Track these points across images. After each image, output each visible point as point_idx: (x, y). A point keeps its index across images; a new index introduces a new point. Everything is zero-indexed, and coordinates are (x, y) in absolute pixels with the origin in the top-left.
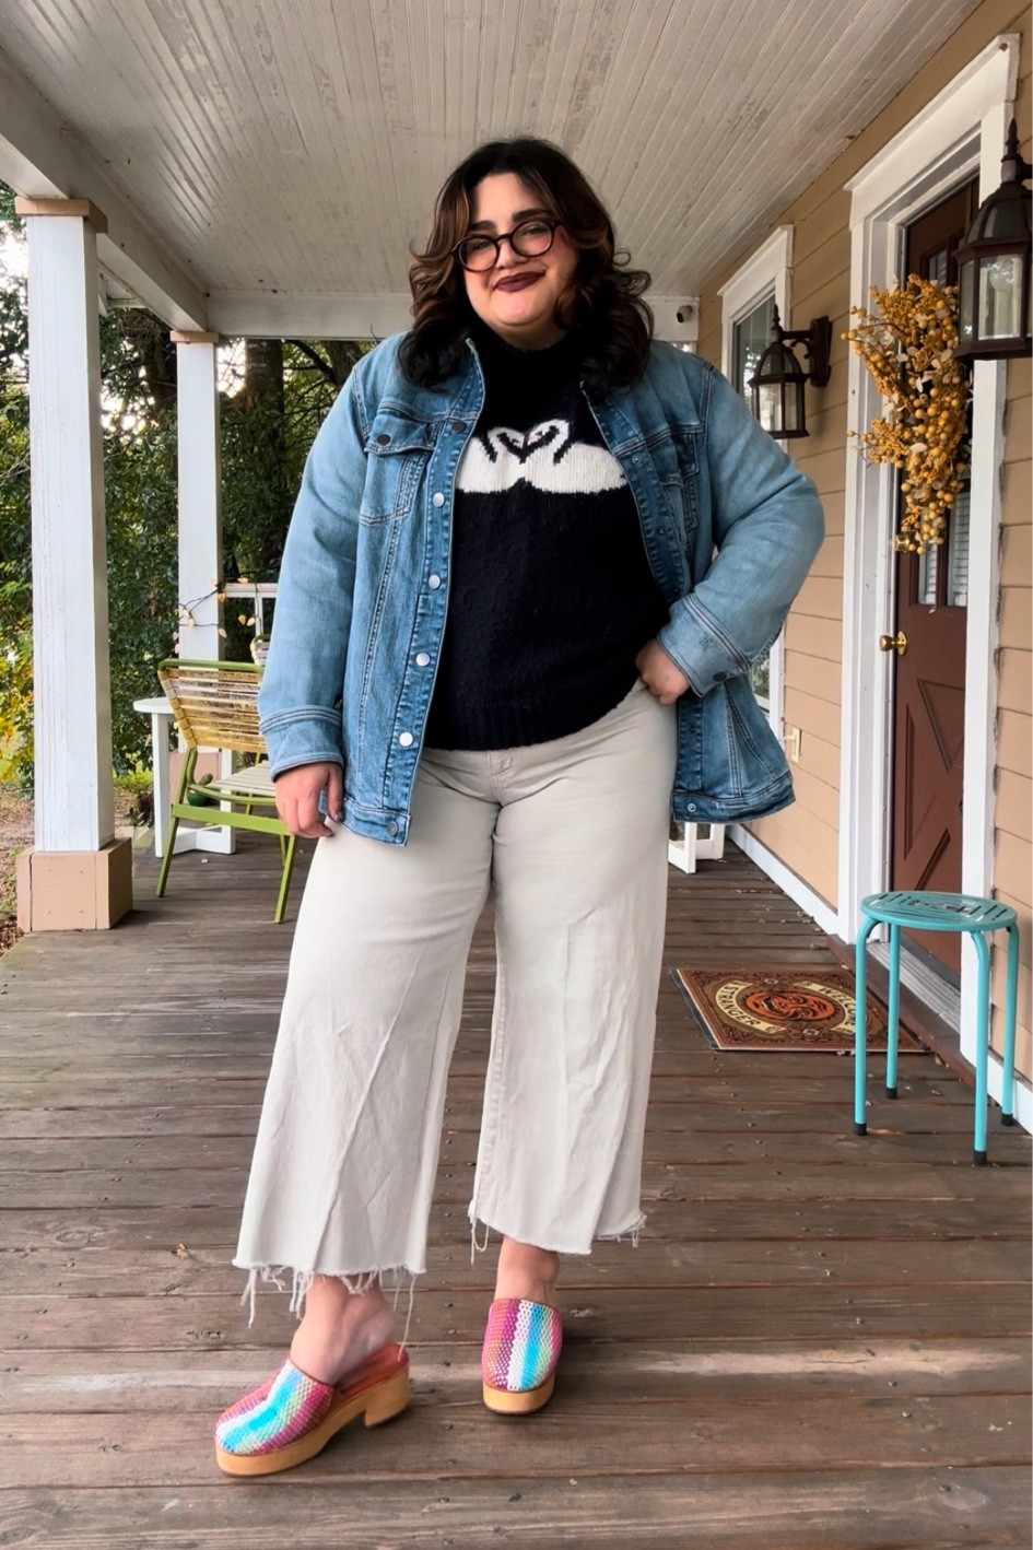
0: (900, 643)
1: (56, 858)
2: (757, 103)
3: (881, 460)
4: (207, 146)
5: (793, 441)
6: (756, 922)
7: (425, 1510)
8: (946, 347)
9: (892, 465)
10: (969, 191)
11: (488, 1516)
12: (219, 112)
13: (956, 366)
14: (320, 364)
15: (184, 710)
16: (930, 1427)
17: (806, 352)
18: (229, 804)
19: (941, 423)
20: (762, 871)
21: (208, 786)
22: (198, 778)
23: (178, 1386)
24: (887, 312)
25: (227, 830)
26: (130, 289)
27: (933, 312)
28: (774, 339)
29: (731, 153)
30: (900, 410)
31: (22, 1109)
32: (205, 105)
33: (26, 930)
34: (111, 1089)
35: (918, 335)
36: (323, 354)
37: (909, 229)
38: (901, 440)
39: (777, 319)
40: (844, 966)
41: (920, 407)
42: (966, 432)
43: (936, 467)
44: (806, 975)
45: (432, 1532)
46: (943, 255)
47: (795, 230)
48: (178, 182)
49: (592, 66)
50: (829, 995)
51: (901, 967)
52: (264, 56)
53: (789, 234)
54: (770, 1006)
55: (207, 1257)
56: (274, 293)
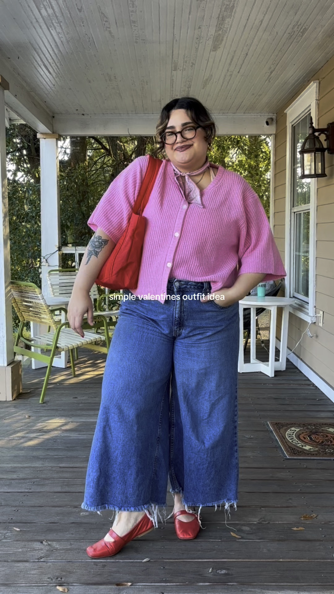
2: (302, 25)
4: (53, 50)
5: (319, 178)
12: (58, 35)
14: (104, 147)
17: (325, 138)
20: (305, 376)
26: (18, 114)
28: (311, 132)
29: (290, 48)
32: (52, 31)
34: (13, 471)
36: (105, 142)
39: (312, 123)
47: (319, 83)
48: (40, 67)
49: (226, 10)
52: (78, 9)
53: (317, 84)
54: (311, 439)
55: (55, 545)
56: (83, 115)
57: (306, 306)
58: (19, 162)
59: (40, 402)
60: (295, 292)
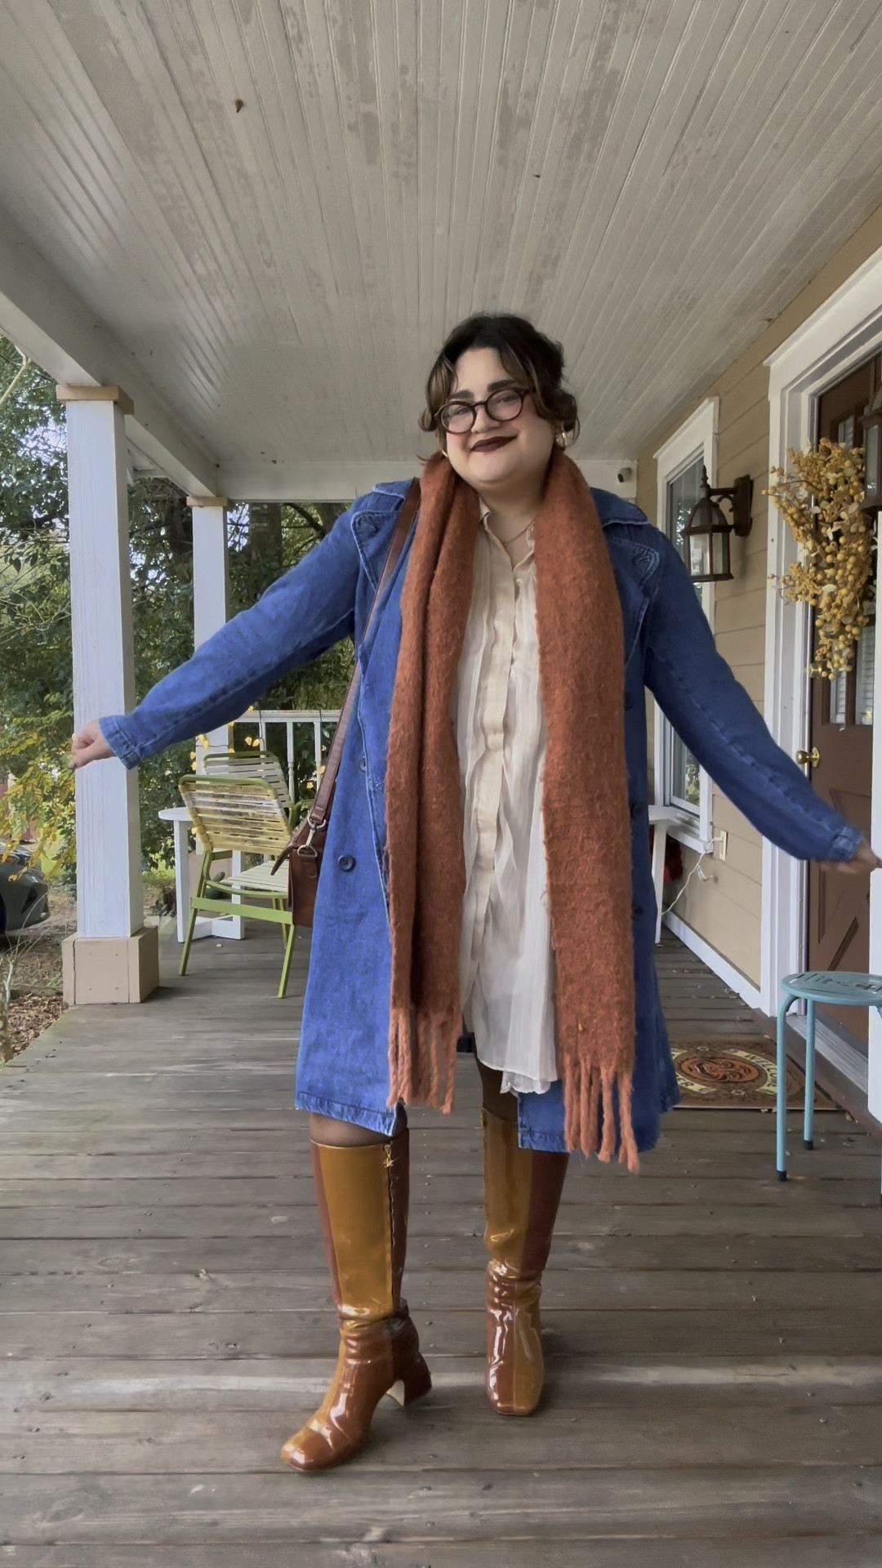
0: (814, 757)
1: (95, 943)
2: (687, 293)
3: (797, 599)
4: (218, 339)
5: (718, 583)
6: (690, 998)
7: (411, 1497)
8: (853, 501)
9: (807, 603)
10: (873, 364)
11: (463, 1502)
12: (226, 309)
13: (861, 516)
14: (312, 523)
15: (201, 818)
16: (844, 1432)
17: (731, 506)
18: (239, 896)
19: (849, 567)
20: (694, 954)
21: (222, 881)
22: (213, 875)
23: (202, 1389)
24: (802, 471)
25: (237, 919)
26: (153, 461)
27: (842, 470)
28: (703, 495)
29: (664, 336)
30: (813, 555)
31: (69, 1154)
32: (215, 304)
33: (71, 1003)
34: (143, 1137)
35: (829, 490)
36: (315, 514)
37: (821, 399)
38: (815, 581)
39: (705, 478)
40: (766, 1036)
41: (831, 553)
42: (871, 574)
43: (845, 605)
44: (733, 1044)
45: (418, 1516)
46: (850, 421)
47: (721, 401)
48: (194, 372)
49: (544, 264)
50: (753, 1061)
51: (817, 1039)
52: (265, 262)
53: (715, 404)
54: (702, 1070)
55: (225, 1280)
56: (273, 464)
57: (696, 822)
58: (151, 552)
60: (674, 794)
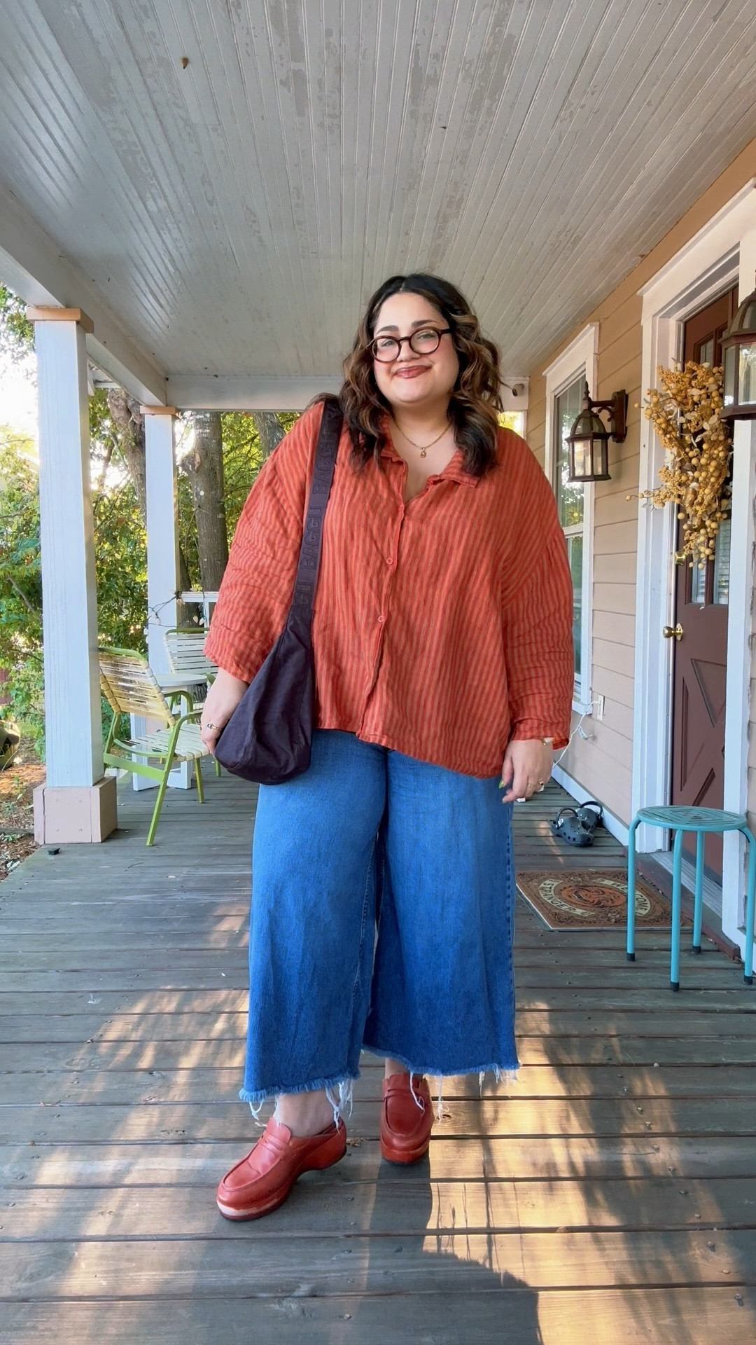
0: (678, 632)
1: (63, 791)
2: (572, 231)
4: (167, 268)
5: (598, 482)
7: (334, 1258)
8: (714, 414)
9: (673, 502)
10: (731, 293)
11: (378, 1262)
12: (175, 242)
13: (720, 427)
17: (609, 417)
19: (711, 470)
23: (155, 1170)
24: (670, 388)
26: (111, 374)
27: (704, 387)
28: (585, 406)
29: (553, 268)
30: (678, 459)
31: (41, 971)
32: (164, 236)
33: (41, 843)
34: (104, 956)
35: (694, 404)
37: (686, 323)
38: (680, 483)
39: (587, 392)
41: (695, 457)
42: (728, 476)
43: (706, 502)
44: (602, 874)
45: (340, 1274)
46: (711, 344)
47: (600, 326)
48: (145, 295)
49: (449, 205)
52: (208, 200)
53: (596, 328)
54: (580, 897)
55: (174, 1078)
56: (216, 377)
59: (148, 844)
